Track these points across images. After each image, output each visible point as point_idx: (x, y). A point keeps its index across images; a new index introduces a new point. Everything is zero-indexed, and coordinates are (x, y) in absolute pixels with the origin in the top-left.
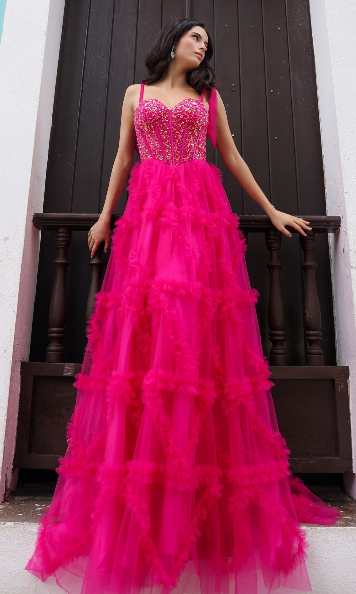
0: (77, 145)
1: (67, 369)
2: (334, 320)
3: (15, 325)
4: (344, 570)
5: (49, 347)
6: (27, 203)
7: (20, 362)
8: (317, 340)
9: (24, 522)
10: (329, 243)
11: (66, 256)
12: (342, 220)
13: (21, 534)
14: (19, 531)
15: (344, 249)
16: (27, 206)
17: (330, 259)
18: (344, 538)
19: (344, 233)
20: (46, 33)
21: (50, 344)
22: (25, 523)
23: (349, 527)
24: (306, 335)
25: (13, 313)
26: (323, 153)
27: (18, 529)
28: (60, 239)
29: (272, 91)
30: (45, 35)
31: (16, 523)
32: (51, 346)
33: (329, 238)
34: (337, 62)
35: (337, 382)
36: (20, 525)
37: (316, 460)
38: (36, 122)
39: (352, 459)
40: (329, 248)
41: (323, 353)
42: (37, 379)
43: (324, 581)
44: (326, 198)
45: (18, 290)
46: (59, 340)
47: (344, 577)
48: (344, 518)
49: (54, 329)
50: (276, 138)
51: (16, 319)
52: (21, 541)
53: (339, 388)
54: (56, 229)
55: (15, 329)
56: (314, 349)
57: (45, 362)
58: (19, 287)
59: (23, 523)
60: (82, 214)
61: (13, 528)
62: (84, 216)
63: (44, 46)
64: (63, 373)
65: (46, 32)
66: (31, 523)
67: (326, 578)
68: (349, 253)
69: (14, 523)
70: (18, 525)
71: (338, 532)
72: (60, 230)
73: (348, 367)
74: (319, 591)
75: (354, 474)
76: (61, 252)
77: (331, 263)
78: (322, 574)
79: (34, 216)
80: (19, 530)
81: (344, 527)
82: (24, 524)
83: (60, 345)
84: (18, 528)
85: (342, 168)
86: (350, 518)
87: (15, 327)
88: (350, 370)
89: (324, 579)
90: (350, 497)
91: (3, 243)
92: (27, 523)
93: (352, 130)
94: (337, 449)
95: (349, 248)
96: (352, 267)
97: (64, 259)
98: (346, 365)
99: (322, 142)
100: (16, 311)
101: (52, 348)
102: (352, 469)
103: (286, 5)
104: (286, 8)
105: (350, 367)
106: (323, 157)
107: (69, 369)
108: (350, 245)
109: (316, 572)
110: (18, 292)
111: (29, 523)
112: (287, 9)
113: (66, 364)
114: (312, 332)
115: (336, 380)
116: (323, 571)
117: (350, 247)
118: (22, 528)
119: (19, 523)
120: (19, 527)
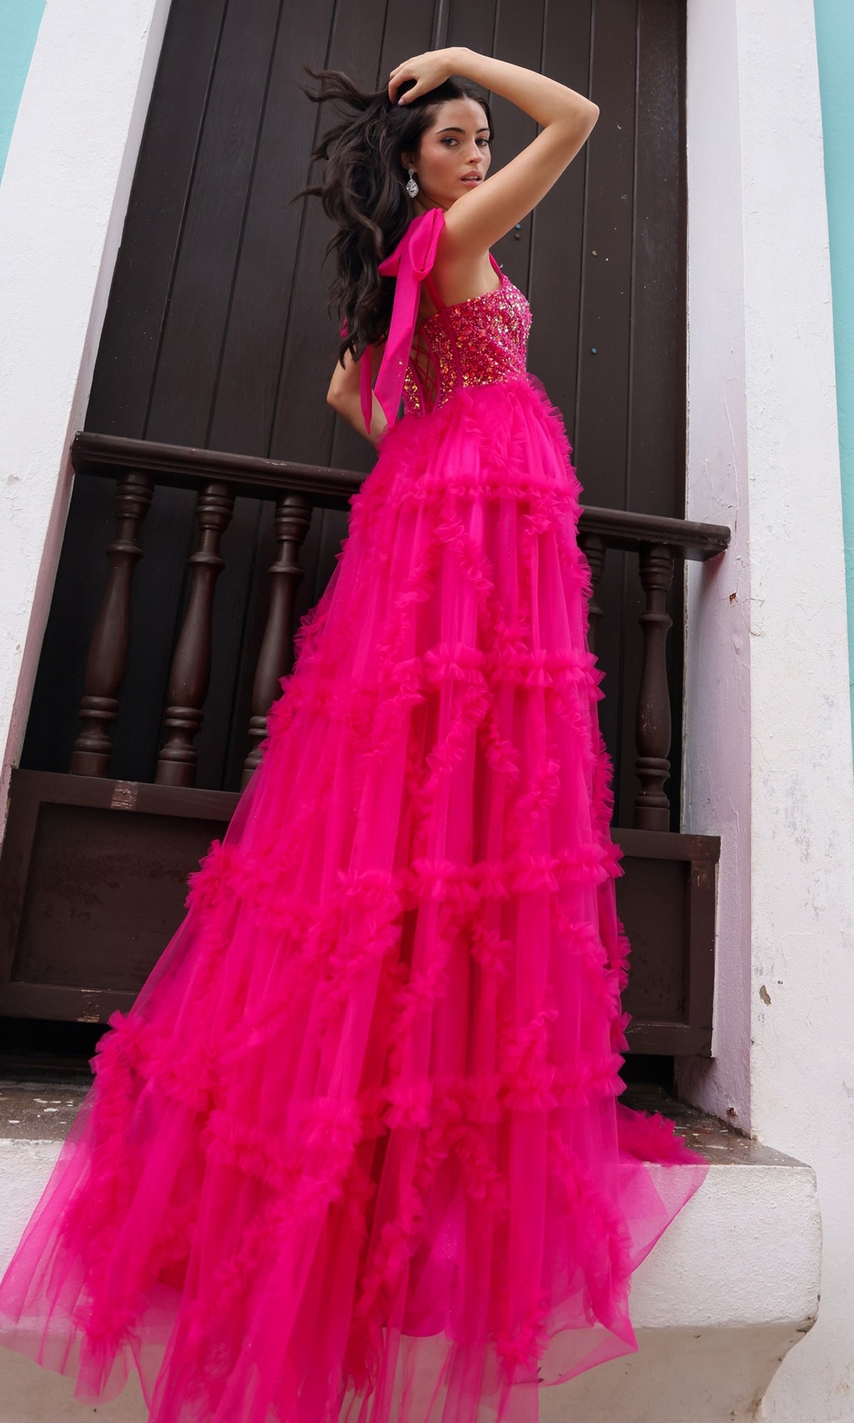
0: (170, 296)
1: (122, 792)
2: (683, 740)
3: (17, 680)
4: (722, 1255)
5: (80, 740)
6: (71, 403)
7: (11, 769)
8: (660, 777)
9: (37, 1139)
10: (685, 582)
11: (137, 537)
12: (732, 535)
13: (26, 1169)
14: (25, 1160)
15: (734, 595)
16: (70, 410)
17: (685, 615)
18: (725, 1189)
19: (738, 562)
20: (148, 32)
21: (83, 734)
22: (40, 1141)
23: (736, 1166)
24: (640, 765)
25: (16, 651)
26: (687, 396)
27: (22, 1154)
28: (129, 498)
29: (594, 253)
30: (147, 35)
31: (17, 1140)
32: (86, 738)
33: (685, 572)
34: (754, 214)
35: (694, 868)
36: (27, 1147)
37: (640, 1026)
38: (107, 225)
39: (711, 1029)
40: (685, 592)
41: (669, 805)
42: (47, 809)
43: (681, 1278)
44: (687, 488)
45: (32, 600)
46: (106, 725)
47: (721, 1268)
48: (712, 1149)
49: (96, 700)
50: (594, 350)
51: (20, 666)
52: (24, 1184)
53: (699, 879)
54: (119, 473)
55: (16, 688)
56: (654, 795)
57: (67, 773)
58: (34, 593)
59: (36, 1141)
60: (189, 449)
61: (9, 1152)
62: (192, 452)
63: (142, 60)
64: (111, 803)
65: (149, 29)
66: (56, 1143)
67: (685, 1271)
68: (749, 603)
69: (12, 1141)
70: (21, 1147)
71: (713, 1175)
72: (132, 478)
73: (718, 838)
74: (671, 1299)
75: (713, 1059)
76: (128, 527)
77: (686, 622)
78: (679, 1264)
79: (76, 436)
80: (25, 1157)
81: (727, 1166)
82: (37, 1144)
83: (106, 737)
84: (22, 1152)
85: (748, 429)
86: (722, 1148)
87: (16, 685)
88: (722, 844)
89: (681, 1273)
90: (691, 1107)
91: (5, 488)
92: (46, 1141)
93: (772, 356)
94: (683, 1005)
95: (750, 593)
96: (752, 634)
97: (133, 545)
98: (710, 833)
99: (687, 373)
100: (23, 647)
101: (89, 743)
102: (711, 1048)
103: (638, 83)
104: (637, 90)
105: (722, 837)
106: (687, 404)
107: (126, 794)
108: (752, 587)
109: (666, 1259)
110: (32, 604)
111: (51, 1141)
112: (639, 90)
113: (120, 781)
114: (652, 760)
115: (693, 862)
116: (681, 1257)
117: (753, 592)
118: (32, 1153)
119: (27, 1140)
120: (26, 1150)
